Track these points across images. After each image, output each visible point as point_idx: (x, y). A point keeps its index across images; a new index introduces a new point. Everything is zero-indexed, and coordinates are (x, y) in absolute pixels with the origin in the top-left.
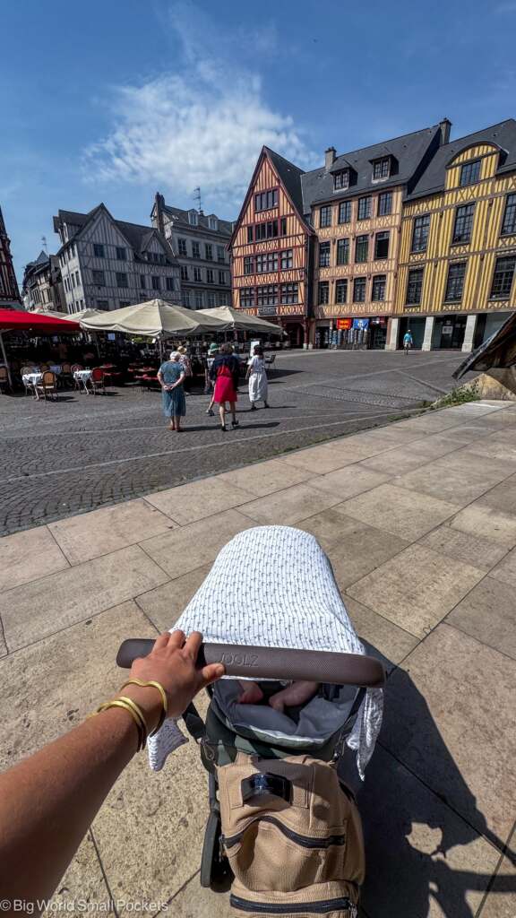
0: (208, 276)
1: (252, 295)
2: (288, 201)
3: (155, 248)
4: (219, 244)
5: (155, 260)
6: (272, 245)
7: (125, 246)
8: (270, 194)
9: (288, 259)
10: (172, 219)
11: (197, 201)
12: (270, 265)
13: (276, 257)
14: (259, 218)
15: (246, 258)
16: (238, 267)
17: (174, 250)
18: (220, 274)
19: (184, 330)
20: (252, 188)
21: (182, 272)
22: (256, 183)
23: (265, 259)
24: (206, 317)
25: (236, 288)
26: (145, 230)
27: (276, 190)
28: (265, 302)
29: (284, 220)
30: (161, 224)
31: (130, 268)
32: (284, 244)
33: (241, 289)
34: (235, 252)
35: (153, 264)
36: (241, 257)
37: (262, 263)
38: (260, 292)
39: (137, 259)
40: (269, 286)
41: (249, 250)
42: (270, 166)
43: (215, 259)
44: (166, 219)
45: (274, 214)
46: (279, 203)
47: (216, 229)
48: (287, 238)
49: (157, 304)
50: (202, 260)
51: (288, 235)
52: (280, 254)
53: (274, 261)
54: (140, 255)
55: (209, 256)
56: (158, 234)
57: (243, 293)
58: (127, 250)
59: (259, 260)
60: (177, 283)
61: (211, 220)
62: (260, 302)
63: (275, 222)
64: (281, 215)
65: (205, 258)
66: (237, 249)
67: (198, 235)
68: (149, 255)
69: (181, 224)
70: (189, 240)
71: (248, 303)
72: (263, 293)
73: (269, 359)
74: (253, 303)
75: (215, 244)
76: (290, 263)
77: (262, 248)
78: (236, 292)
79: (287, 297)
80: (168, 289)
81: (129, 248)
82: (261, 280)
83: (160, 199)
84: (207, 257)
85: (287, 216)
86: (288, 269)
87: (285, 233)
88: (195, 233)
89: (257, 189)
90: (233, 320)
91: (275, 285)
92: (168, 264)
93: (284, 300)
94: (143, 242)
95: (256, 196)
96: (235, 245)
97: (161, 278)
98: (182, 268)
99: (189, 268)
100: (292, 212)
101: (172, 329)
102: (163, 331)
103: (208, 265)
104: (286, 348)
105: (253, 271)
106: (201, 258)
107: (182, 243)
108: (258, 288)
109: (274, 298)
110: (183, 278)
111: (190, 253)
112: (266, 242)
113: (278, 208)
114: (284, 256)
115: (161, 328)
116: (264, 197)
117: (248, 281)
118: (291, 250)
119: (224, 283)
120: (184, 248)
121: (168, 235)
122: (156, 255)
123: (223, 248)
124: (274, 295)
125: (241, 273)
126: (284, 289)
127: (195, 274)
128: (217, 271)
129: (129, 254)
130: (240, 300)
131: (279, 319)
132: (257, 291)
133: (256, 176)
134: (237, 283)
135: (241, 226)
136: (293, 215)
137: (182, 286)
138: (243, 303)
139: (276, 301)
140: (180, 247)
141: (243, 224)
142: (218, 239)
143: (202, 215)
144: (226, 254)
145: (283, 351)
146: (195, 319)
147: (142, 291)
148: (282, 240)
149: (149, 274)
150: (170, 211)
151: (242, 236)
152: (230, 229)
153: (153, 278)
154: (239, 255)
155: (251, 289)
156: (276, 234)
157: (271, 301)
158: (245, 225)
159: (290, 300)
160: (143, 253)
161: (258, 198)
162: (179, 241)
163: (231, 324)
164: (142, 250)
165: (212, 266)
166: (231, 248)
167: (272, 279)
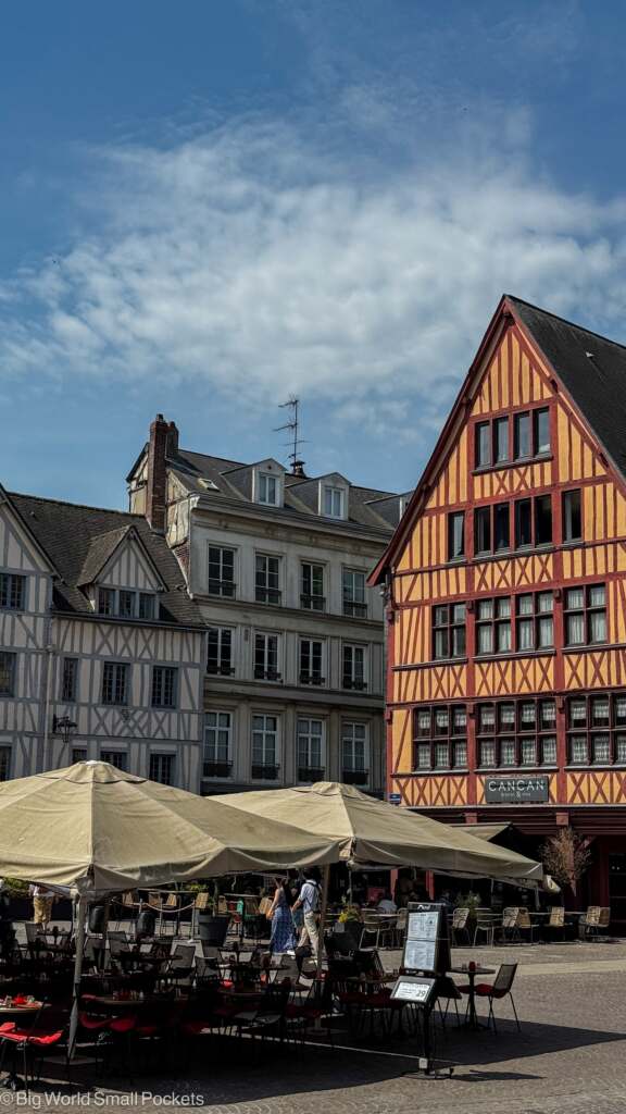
0: (305, 662)
1: (461, 730)
2: (584, 439)
3: (130, 574)
4: (348, 559)
5: (122, 612)
6: (533, 569)
7: (28, 566)
8: (526, 425)
9: (590, 614)
10: (194, 489)
11: (288, 436)
12: (527, 633)
13: (547, 606)
14: (488, 489)
15: (442, 609)
16: (410, 637)
17: (194, 577)
18: (347, 652)
19: (167, 868)
20: (465, 403)
21: (212, 650)
22: (479, 392)
23: (506, 611)
24: (251, 823)
25: (400, 706)
26: (105, 519)
27: (546, 409)
28: (509, 755)
29: (572, 496)
30: (160, 502)
31: (31, 636)
32: (575, 565)
33: (418, 710)
34: (403, 588)
35: (115, 623)
36: (420, 604)
37: (497, 625)
38: (489, 720)
39: (61, 607)
40: (522, 702)
41: (453, 584)
42: (523, 347)
43: (334, 605)
44: (175, 486)
45: (538, 478)
46: (555, 446)
47: (343, 516)
48: (584, 547)
49: (89, 777)
50: (290, 612)
51: (588, 537)
52: (563, 597)
53: (538, 619)
54: (74, 598)
55: (312, 596)
56: (145, 533)
57: (425, 723)
58: (32, 580)
59: (486, 613)
60: (190, 686)
61: (327, 491)
62: (489, 756)
63: (542, 501)
64: (563, 478)
65: (297, 604)
66: (408, 580)
67: (281, 534)
68: (105, 594)
69: (222, 503)
70: (246, 550)
71: (443, 757)
72: (499, 725)
73: (490, 980)
74: (463, 758)
75: (336, 564)
76: (599, 625)
77: (496, 575)
78: (400, 717)
79: (592, 739)
80: (155, 702)
81: (38, 574)
82: (490, 681)
83: (164, 433)
84: (305, 600)
85: (585, 482)
86: (590, 646)
87: (577, 532)
88: (270, 529)
89: (481, 408)
90: (350, 834)
91: (543, 700)
92: (167, 621)
93: (580, 753)
94: (91, 555)
95: (478, 426)
96: (404, 565)
97: (136, 668)
98: (213, 635)
99: (236, 636)
100: (601, 471)
101: (127, 864)
102: (92, 871)
103: (307, 626)
104: (593, 935)
105: (462, 648)
106: (284, 602)
107: (221, 560)
108: (481, 706)
109: (541, 740)
110: (212, 667)
111: (245, 587)
112: (511, 558)
113: (552, 459)
114: (576, 602)
115: (87, 859)
116: (505, 430)
117: (449, 684)
118: (603, 585)
119: (361, 685)
120: (229, 573)
121: (176, 533)
122: (127, 596)
123: (360, 571)
124: (539, 734)
125: (421, 655)
126: (579, 713)
127: (259, 656)
128: (338, 646)
129: (38, 593)
130: (416, 746)
131: (562, 819)
132: (476, 714)
133: (478, 371)
134: (406, 688)
135: (422, 513)
136: (603, 480)
137: (206, 693)
138: (425, 758)
139: (551, 754)
140: (213, 571)
141: (432, 504)
142: (348, 547)
143: (302, 476)
144: (374, 595)
145: (580, 946)
146: (211, 829)
147: (61, 711)
148: (566, 555)
149: (94, 655)
150: (190, 466)
151: (429, 540)
152: (390, 514)
153: (107, 666)
154: (416, 596)
155: (454, 708)
156: (545, 535)
157: (530, 754)
158: (438, 510)
159: (603, 751)
160: (84, 589)
161: (486, 434)
162: (213, 554)
163: (339, 847)
164: (82, 581)
165: (320, 628)
166: (386, 576)
167: (534, 677)
